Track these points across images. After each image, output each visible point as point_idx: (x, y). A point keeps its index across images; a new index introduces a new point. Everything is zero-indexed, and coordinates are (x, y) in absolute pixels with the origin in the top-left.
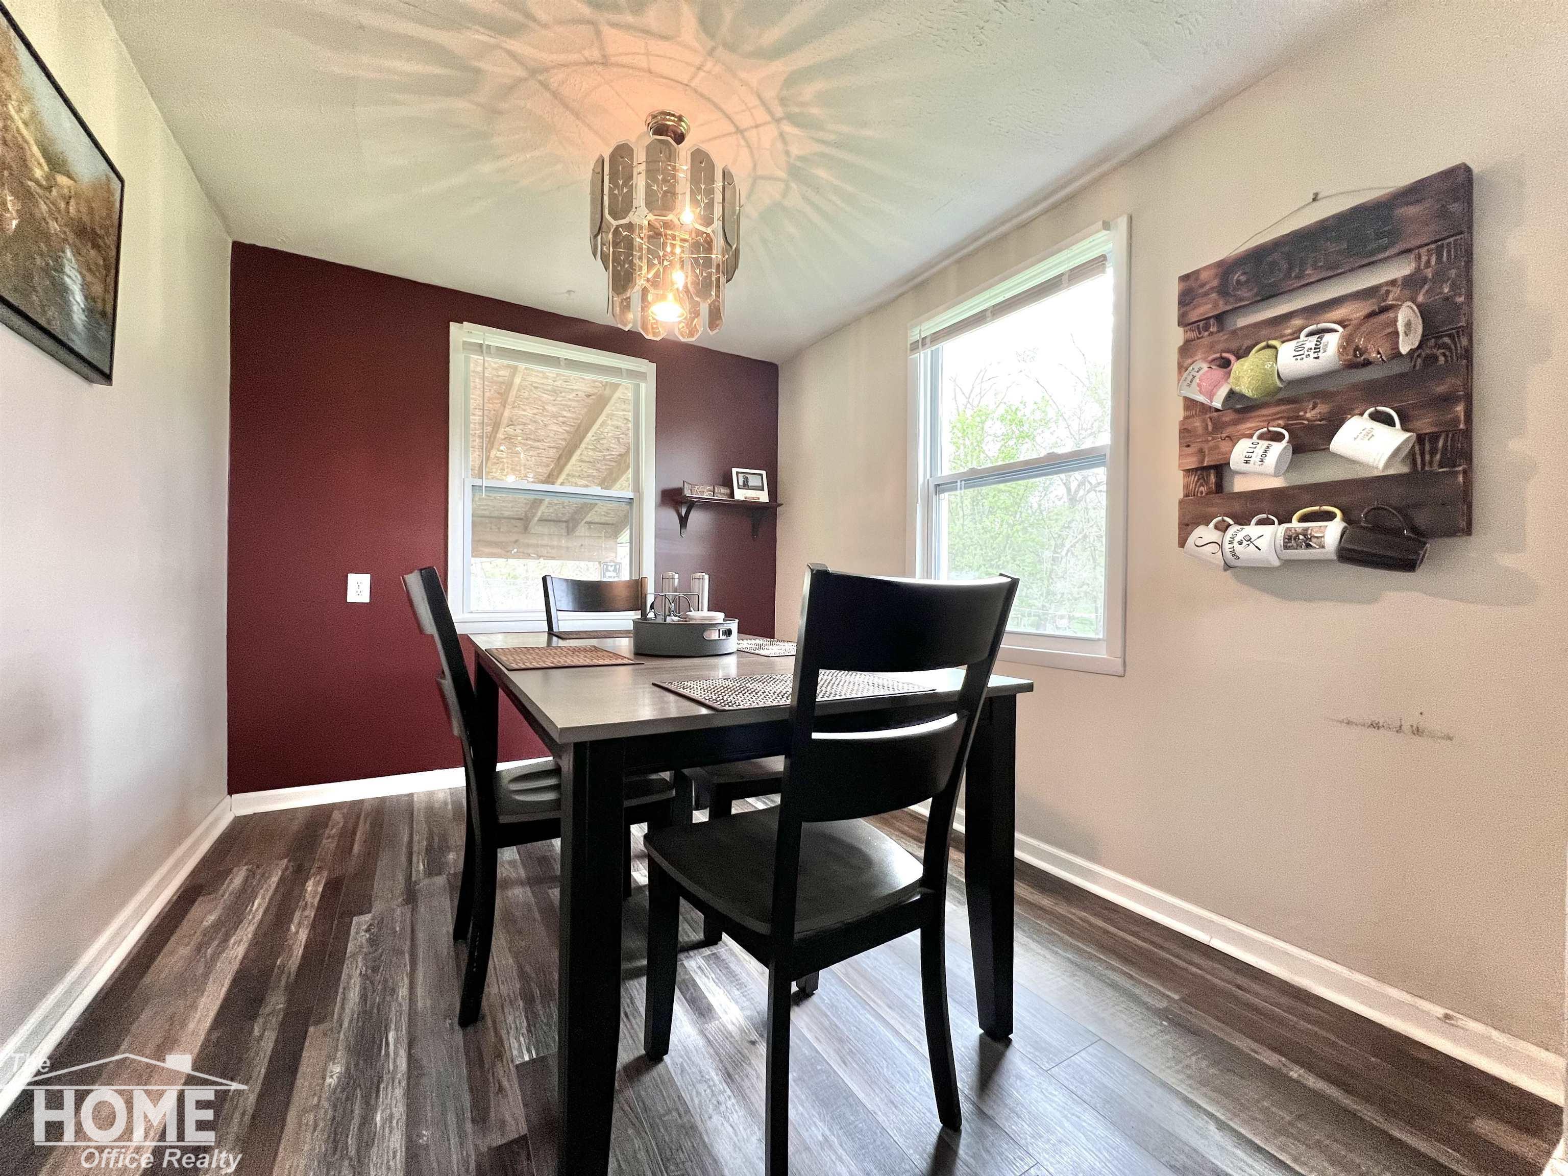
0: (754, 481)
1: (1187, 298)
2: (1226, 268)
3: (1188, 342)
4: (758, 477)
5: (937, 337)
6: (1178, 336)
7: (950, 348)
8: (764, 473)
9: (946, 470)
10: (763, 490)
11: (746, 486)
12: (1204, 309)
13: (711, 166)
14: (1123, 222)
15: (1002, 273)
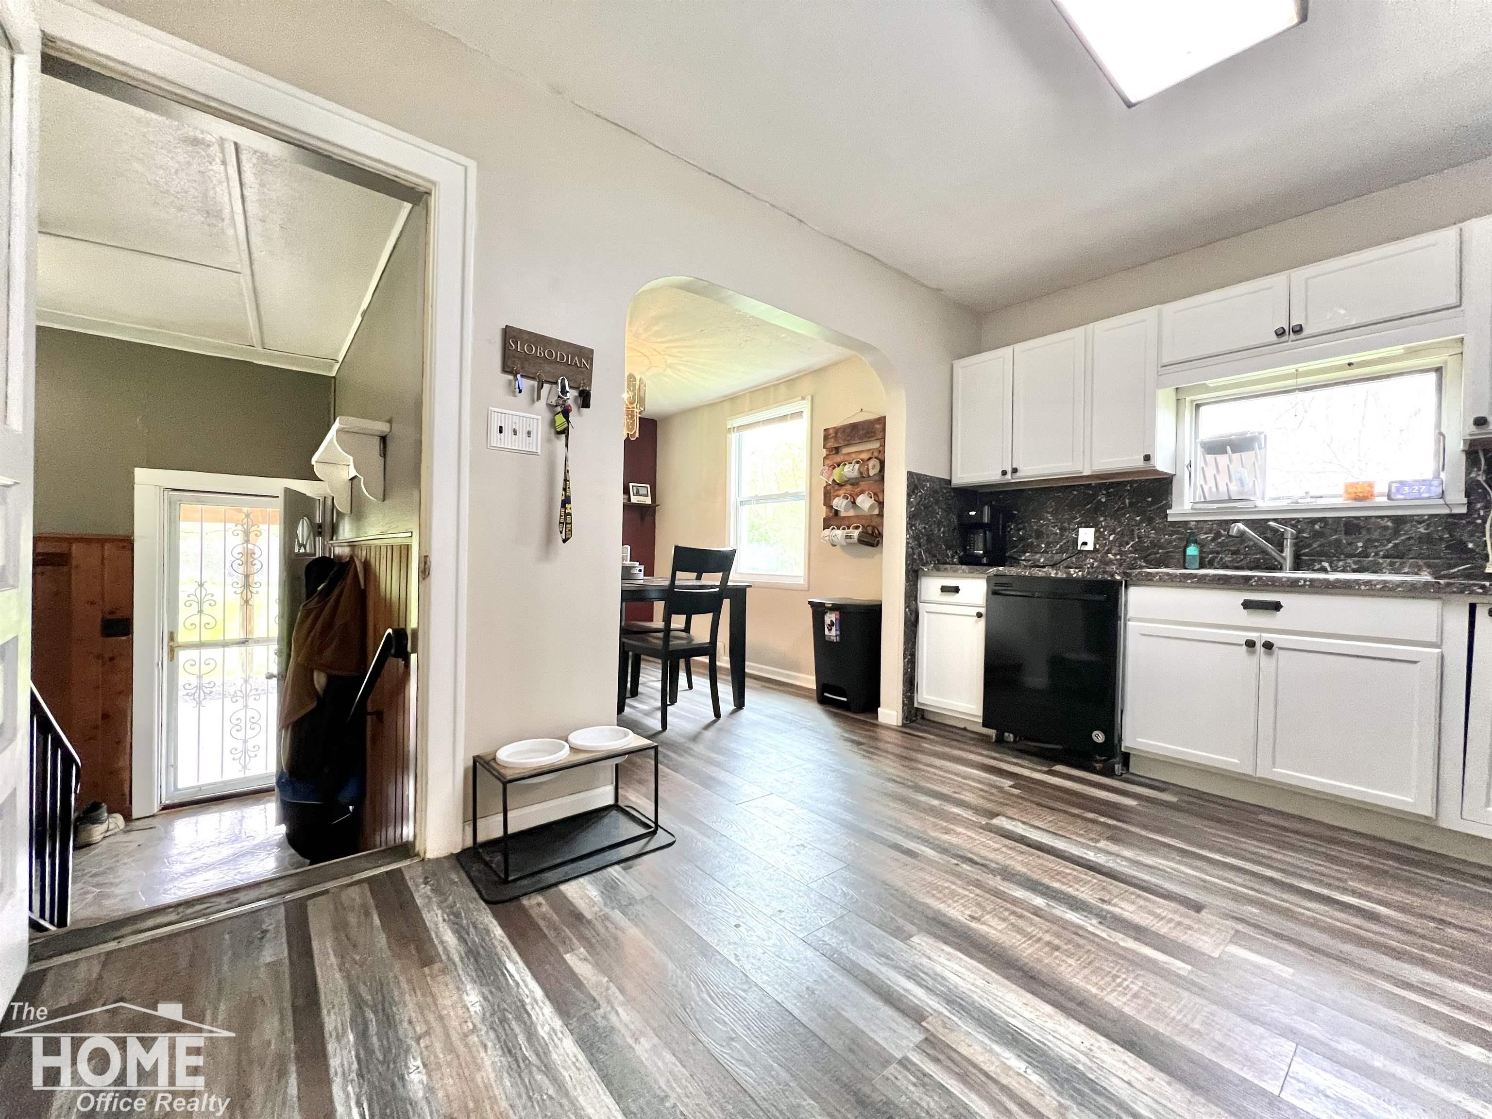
0: (642, 491)
1: (826, 438)
2: (837, 430)
3: (827, 455)
4: (645, 488)
5: (740, 428)
6: (824, 452)
7: (746, 434)
8: (648, 486)
9: (745, 494)
10: (647, 496)
11: (638, 494)
12: (831, 444)
13: (635, 380)
14: (809, 397)
15: (766, 405)
